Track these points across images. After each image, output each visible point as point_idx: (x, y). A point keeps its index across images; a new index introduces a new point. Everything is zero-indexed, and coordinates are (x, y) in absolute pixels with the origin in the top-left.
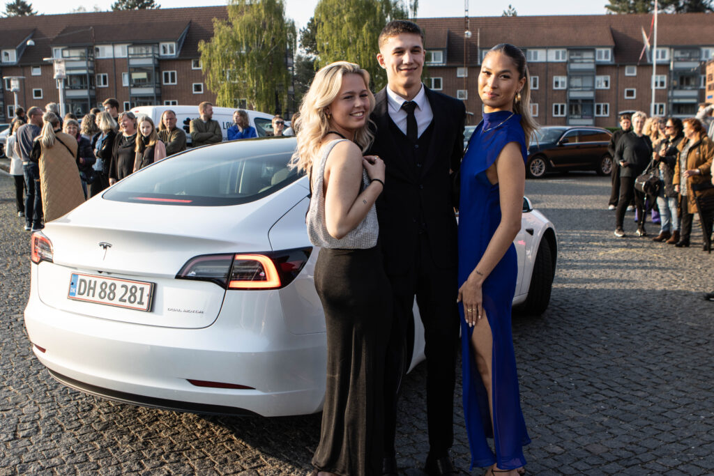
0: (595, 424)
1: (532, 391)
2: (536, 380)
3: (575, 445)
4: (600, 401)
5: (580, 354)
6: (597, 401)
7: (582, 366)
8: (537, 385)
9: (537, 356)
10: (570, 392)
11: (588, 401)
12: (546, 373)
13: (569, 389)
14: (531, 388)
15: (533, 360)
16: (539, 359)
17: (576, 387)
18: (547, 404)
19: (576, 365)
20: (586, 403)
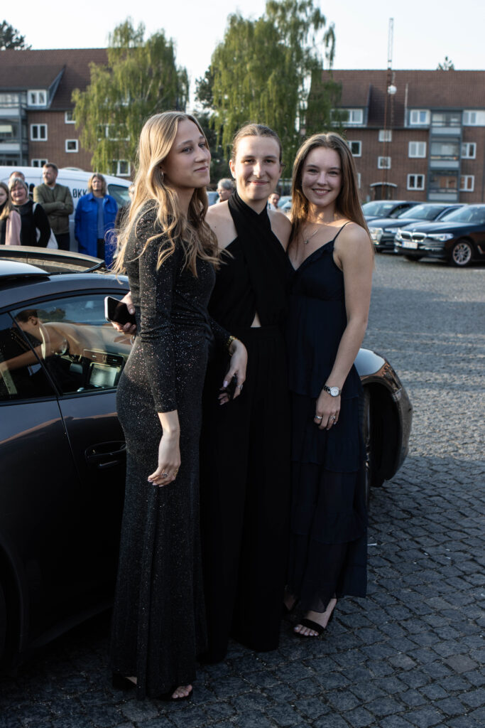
0: (468, 622)
1: (391, 567)
2: (401, 550)
3: (433, 656)
4: (480, 586)
5: (467, 511)
6: (478, 586)
7: (466, 530)
8: (400, 557)
9: (409, 513)
10: (442, 569)
11: (464, 585)
12: (417, 539)
13: (443, 565)
14: (391, 562)
15: (403, 519)
16: (412, 516)
17: (453, 562)
18: (408, 587)
19: (459, 528)
20: (461, 587)
